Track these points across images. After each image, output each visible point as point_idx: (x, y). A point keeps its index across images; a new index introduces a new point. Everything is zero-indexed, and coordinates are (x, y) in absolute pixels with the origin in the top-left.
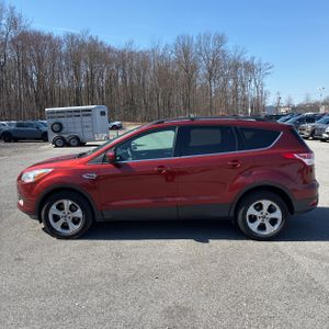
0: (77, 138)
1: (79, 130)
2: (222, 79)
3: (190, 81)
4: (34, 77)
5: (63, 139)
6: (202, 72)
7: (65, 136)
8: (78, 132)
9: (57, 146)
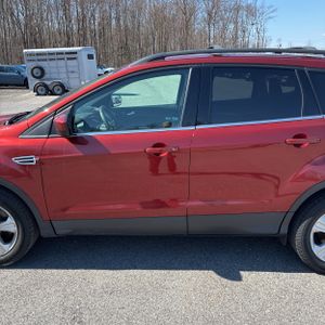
0: (62, 86)
1: (63, 76)
2: (221, 24)
3: (187, 25)
4: (21, 17)
5: (45, 86)
6: (201, 15)
7: (48, 83)
8: (63, 78)
9: (38, 95)
